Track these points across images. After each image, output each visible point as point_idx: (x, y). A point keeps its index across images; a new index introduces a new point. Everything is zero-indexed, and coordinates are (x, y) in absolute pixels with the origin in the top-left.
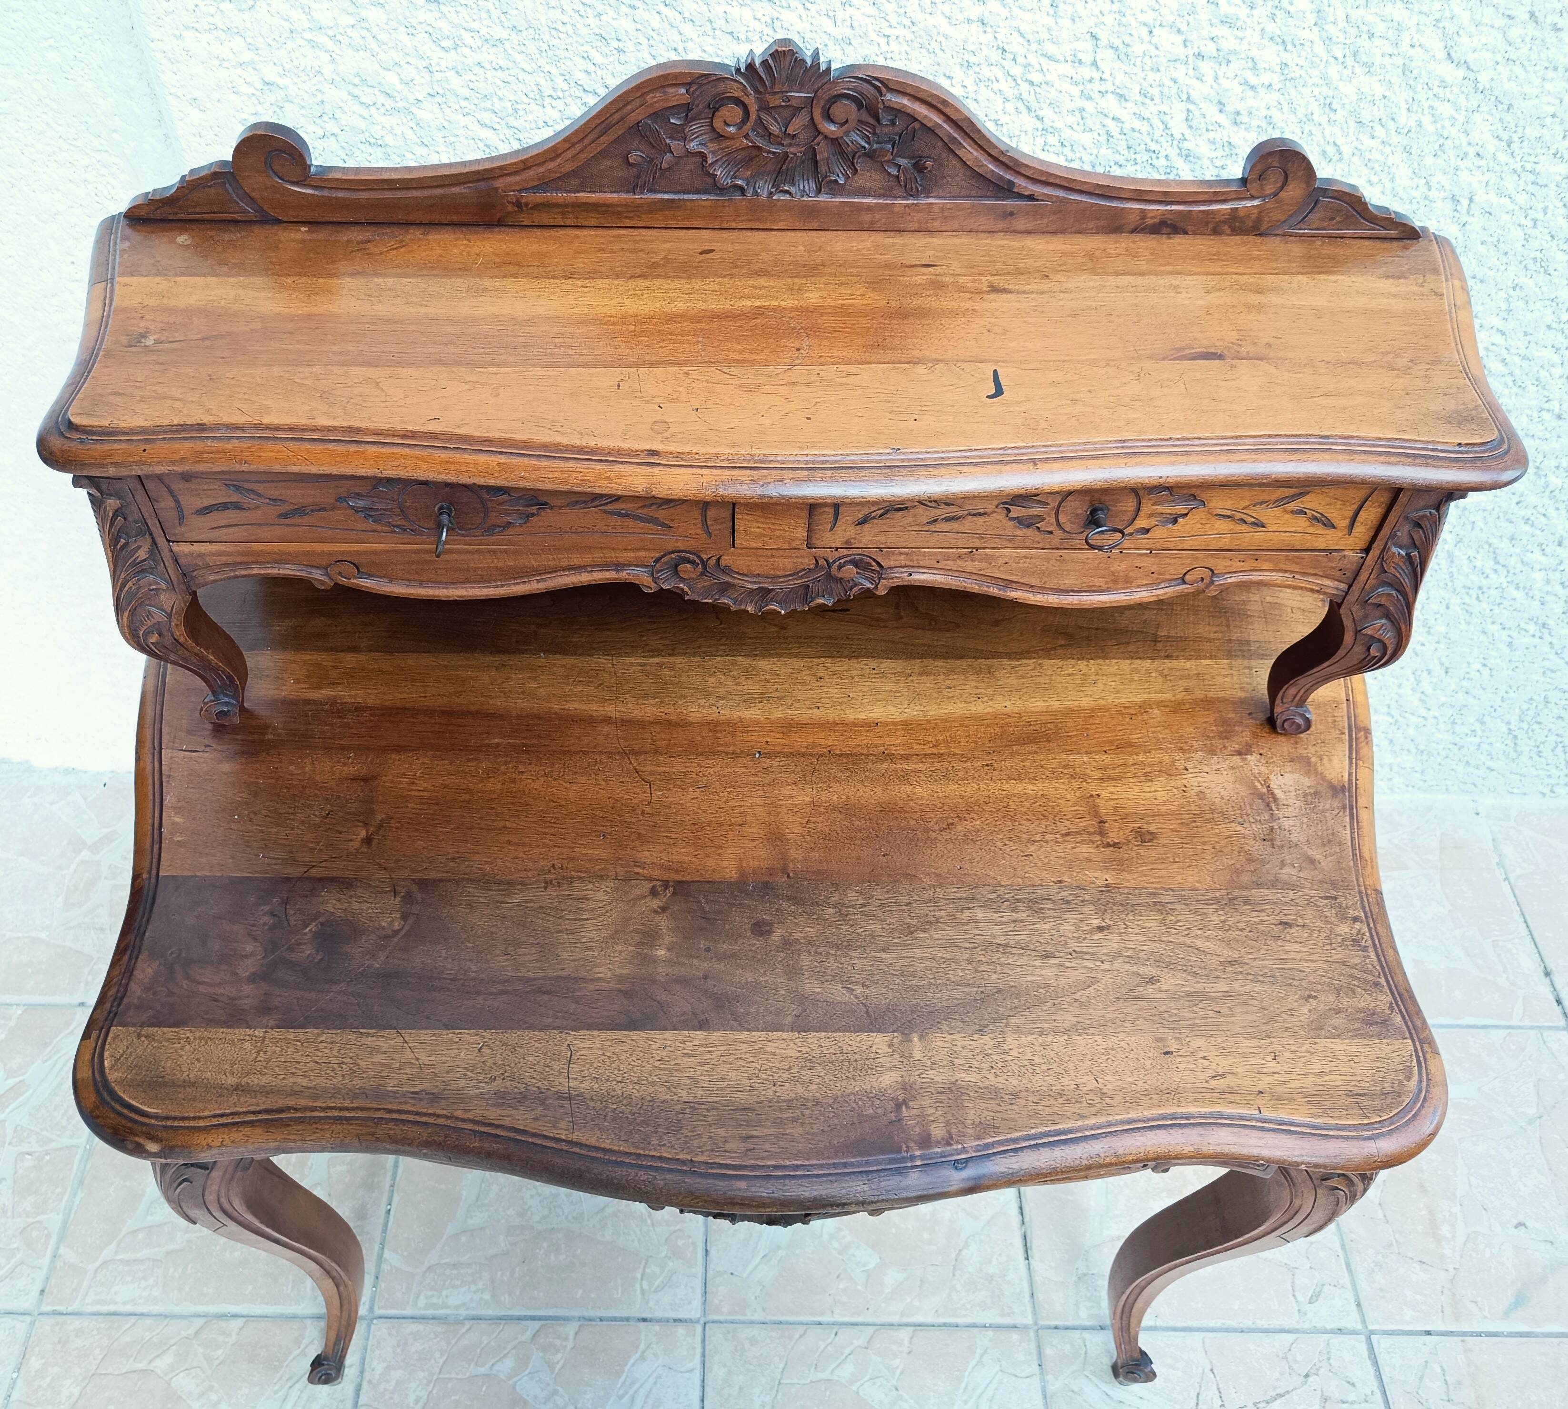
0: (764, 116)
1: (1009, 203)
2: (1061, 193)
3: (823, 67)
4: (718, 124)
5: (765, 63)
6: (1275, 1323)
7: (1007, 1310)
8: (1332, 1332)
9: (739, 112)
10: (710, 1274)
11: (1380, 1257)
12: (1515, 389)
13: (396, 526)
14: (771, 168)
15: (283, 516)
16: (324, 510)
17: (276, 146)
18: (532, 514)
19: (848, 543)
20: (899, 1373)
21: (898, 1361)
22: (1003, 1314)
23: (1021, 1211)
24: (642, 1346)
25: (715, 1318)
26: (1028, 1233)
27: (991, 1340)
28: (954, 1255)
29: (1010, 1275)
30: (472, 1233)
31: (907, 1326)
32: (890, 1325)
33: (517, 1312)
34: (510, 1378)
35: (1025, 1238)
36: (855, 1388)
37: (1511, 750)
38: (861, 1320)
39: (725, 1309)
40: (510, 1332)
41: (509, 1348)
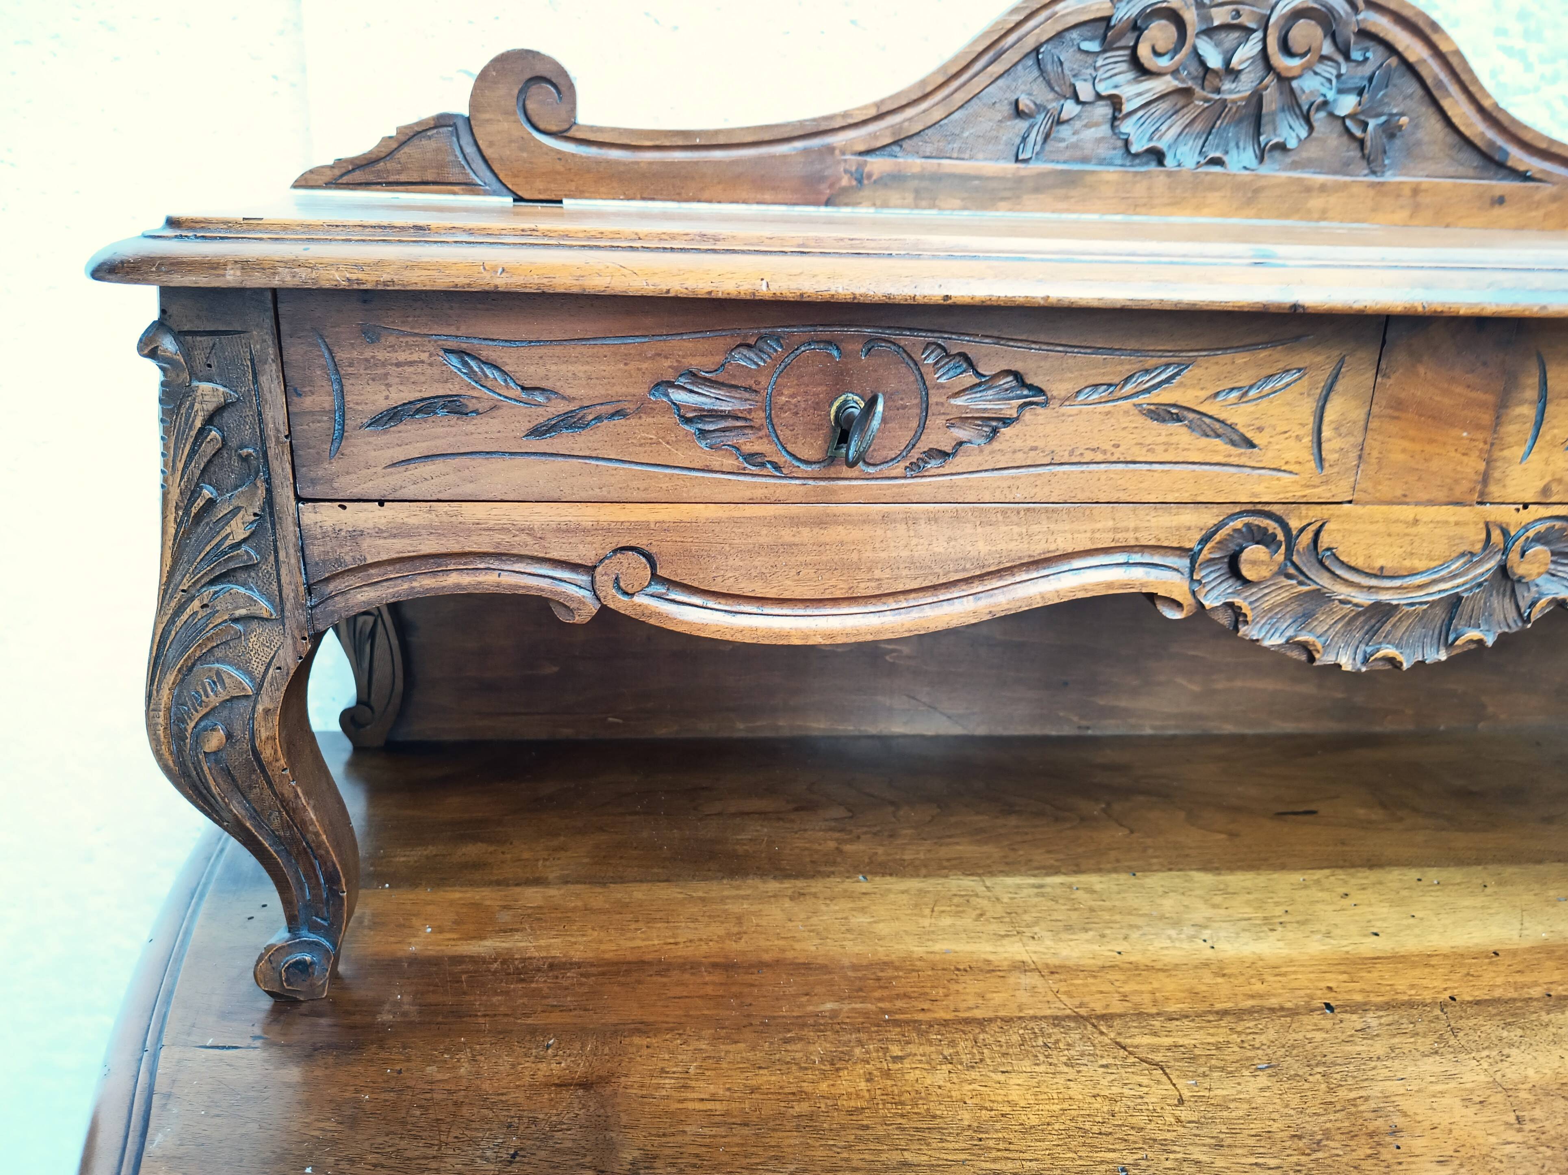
1: (1496, 187)
2: (1563, 170)
4: (1143, 51)
9: (1173, 32)
13: (750, 457)
14: (1198, 126)
15: (537, 432)
16: (620, 413)
17: (541, 70)
18: (1007, 422)
19: (1546, 490)
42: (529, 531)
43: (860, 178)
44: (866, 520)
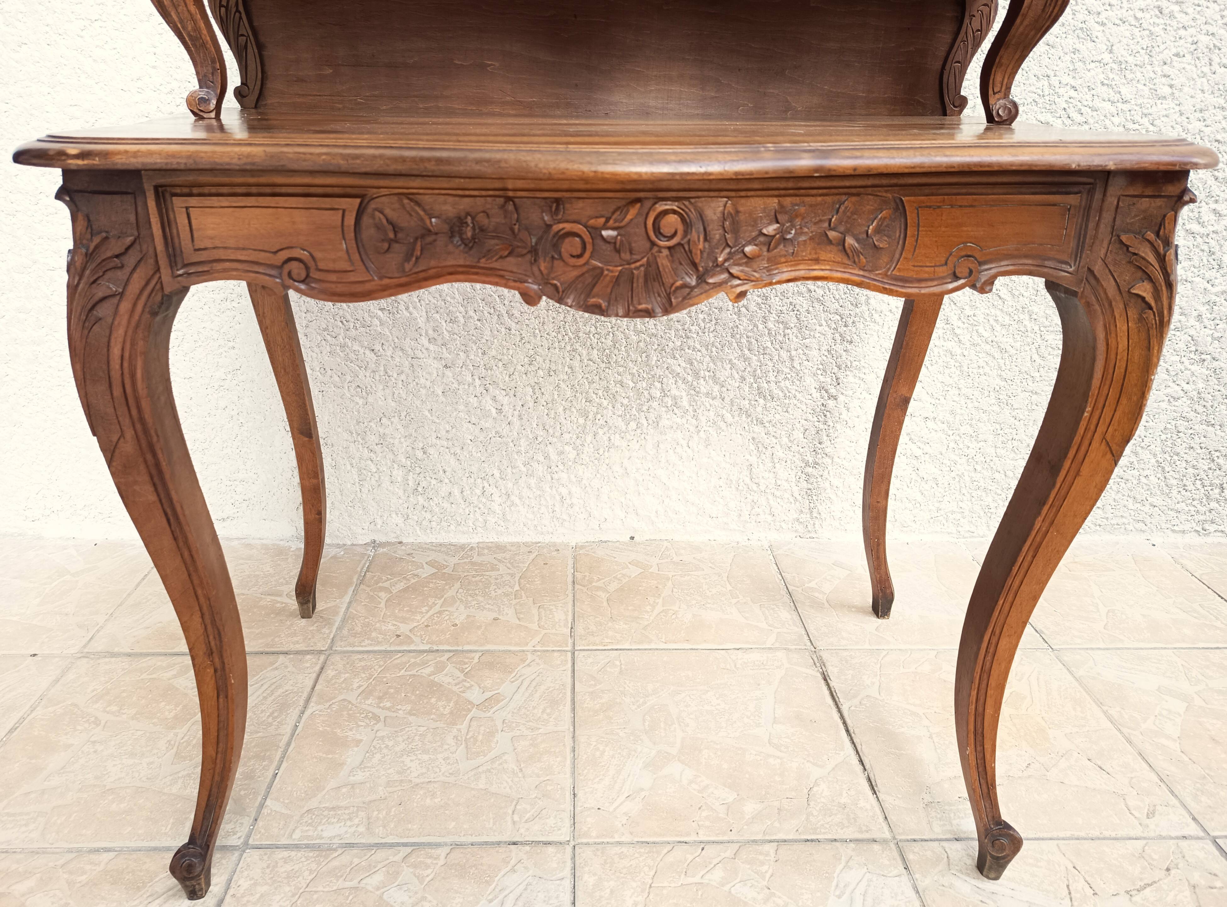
6: (1121, 833)
7: (864, 828)
8: (1177, 838)
10: (578, 809)
11: (1198, 785)
20: (768, 875)
21: (765, 868)
22: (861, 832)
23: (861, 761)
24: (513, 862)
25: (584, 840)
26: (872, 776)
27: (854, 850)
28: (806, 791)
29: (862, 803)
30: (353, 786)
31: (771, 841)
32: (754, 841)
33: (390, 840)
34: (378, 889)
35: (869, 780)
36: (726, 888)
37: (1163, 484)
38: (726, 838)
39: (594, 834)
40: (381, 854)
41: (380, 866)
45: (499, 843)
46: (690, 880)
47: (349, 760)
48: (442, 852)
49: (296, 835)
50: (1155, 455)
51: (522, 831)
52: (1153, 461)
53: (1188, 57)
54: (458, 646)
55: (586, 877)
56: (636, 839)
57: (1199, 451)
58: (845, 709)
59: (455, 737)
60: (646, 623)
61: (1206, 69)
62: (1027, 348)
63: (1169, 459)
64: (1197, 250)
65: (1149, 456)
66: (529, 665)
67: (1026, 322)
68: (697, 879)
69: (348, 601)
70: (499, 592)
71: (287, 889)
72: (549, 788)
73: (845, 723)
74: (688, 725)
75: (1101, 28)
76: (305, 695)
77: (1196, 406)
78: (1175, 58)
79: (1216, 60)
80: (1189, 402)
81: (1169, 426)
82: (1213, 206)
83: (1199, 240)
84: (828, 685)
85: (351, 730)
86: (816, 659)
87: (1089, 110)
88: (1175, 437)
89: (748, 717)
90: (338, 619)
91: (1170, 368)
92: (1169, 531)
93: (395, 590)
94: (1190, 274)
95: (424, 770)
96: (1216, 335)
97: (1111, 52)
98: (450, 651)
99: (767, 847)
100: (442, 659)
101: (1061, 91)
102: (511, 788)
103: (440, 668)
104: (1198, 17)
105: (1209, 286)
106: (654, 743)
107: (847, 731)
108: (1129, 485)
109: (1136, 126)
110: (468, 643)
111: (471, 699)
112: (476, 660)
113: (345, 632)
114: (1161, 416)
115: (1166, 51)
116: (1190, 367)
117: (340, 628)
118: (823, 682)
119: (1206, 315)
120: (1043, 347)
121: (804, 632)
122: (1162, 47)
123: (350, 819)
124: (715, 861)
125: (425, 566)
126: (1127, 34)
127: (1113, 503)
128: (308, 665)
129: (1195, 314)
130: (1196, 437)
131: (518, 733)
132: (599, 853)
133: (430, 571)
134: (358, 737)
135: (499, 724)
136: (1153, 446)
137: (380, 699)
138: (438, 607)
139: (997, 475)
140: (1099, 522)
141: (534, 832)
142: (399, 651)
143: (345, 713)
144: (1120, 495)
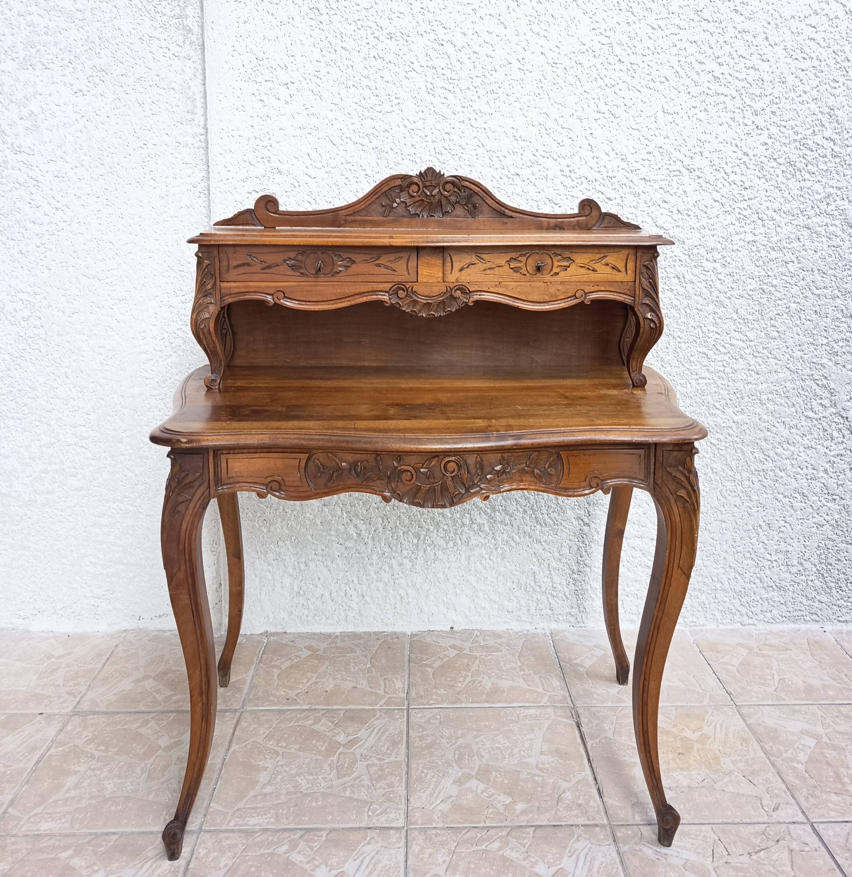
0: (425, 190)
1: (505, 220)
2: (521, 215)
3: (442, 173)
4: (411, 192)
5: (425, 172)
6: (755, 819)
7: (591, 818)
8: (788, 823)
9: (417, 187)
10: (410, 808)
11: (810, 792)
12: (734, 360)
13: (301, 273)
14: (427, 208)
15: (263, 269)
16: (278, 265)
17: (270, 199)
18: (349, 267)
19: (457, 279)
20: (527, 846)
21: (526, 841)
22: (589, 820)
23: (595, 779)
24: (368, 839)
25: (413, 826)
26: (601, 787)
27: (583, 831)
28: (557, 796)
29: (592, 804)
30: (265, 795)
31: (531, 826)
32: (521, 826)
33: (291, 826)
34: (285, 853)
35: (599, 790)
36: (501, 852)
37: (824, 586)
38: (503, 825)
39: (420, 823)
40: (286, 835)
41: (286, 841)
42: (261, 287)
43: (345, 221)
44: (324, 285)
45: (360, 828)
46: (479, 848)
47: (261, 779)
48: (324, 834)
49: (232, 823)
50: (815, 565)
51: (374, 821)
52: (814, 569)
53: (786, 316)
54: (329, 706)
55: (414, 847)
56: (446, 826)
57: (845, 562)
58: (589, 745)
59: (330, 765)
60: (459, 689)
61: (798, 322)
62: (714, 492)
63: (825, 568)
64: (815, 428)
65: (811, 566)
66: (378, 719)
67: (711, 475)
68: (483, 847)
69: (251, 675)
70: (357, 668)
71: (229, 854)
72: (391, 796)
73: (588, 755)
74: (483, 757)
75: (729, 300)
76: (228, 739)
77: (836, 531)
78: (777, 316)
79: (803, 317)
80: (831, 528)
81: (820, 545)
82: (820, 401)
83: (815, 422)
84: (580, 730)
85: (261, 761)
86: (573, 713)
87: (729, 346)
88: (826, 552)
89: (524, 751)
90: (246, 688)
91: (813, 505)
92: (835, 621)
93: (284, 667)
94: (813, 444)
95: (310, 785)
96: (839, 483)
97: (737, 313)
98: (323, 709)
99: (528, 830)
100: (319, 715)
101: (710, 335)
102: (366, 795)
103: (317, 720)
104: (787, 293)
105: (828, 451)
106: (461, 768)
107: (589, 760)
108: (801, 586)
109: (761, 355)
110: (336, 704)
111: (339, 741)
112: (342, 715)
113: (251, 696)
114: (814, 538)
115: (771, 313)
116: (826, 504)
117: (248, 694)
118: (576, 728)
119: (830, 470)
120: (724, 491)
121: (568, 695)
122: (768, 310)
123: (265, 814)
124: (495, 838)
125: (304, 649)
126: (745, 303)
127: (792, 600)
128: (228, 719)
129: (822, 469)
130: (841, 552)
131: (371, 762)
132: (422, 833)
133: (306, 653)
134: (266, 765)
135: (358, 757)
136: (812, 559)
137: (279, 741)
138: (314, 678)
139: (706, 580)
140: (784, 614)
141: (382, 821)
142: (289, 710)
143: (256, 750)
144: (795, 594)
